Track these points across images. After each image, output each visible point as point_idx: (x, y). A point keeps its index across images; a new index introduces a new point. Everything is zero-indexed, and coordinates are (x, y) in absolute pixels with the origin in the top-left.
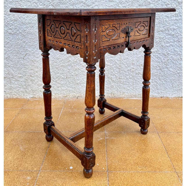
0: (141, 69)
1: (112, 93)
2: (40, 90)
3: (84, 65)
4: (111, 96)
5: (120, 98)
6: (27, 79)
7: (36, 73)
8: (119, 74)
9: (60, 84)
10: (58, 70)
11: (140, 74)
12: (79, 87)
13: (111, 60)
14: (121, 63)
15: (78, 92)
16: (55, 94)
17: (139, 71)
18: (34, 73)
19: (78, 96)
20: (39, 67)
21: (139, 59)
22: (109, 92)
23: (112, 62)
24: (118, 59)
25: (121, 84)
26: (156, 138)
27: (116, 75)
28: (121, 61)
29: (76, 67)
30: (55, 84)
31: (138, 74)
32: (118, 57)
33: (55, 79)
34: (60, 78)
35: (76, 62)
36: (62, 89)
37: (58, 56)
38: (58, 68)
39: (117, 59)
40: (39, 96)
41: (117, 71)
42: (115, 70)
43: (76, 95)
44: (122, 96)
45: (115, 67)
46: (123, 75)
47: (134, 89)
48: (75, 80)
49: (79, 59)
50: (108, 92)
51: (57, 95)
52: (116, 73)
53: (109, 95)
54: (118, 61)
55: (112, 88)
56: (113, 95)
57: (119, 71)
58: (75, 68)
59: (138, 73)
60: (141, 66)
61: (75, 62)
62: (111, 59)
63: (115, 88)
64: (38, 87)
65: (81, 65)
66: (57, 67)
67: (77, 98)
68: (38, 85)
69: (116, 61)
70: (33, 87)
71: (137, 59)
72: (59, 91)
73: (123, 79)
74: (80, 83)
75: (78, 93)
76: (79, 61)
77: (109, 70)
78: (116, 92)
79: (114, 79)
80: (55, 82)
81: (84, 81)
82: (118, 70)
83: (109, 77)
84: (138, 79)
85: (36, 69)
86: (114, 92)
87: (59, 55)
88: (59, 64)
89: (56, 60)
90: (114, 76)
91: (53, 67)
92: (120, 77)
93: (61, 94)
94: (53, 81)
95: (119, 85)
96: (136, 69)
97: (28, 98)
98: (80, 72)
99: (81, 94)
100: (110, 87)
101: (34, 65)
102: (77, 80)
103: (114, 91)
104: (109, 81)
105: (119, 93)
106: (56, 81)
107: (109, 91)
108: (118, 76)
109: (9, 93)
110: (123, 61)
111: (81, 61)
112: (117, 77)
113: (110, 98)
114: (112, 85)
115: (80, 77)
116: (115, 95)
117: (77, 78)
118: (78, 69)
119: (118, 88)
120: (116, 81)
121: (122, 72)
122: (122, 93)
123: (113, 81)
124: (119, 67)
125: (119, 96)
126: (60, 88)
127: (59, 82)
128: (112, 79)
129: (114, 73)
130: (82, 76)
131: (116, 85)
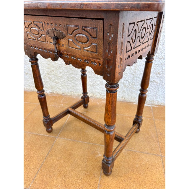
0: (157, 77)
2: (57, 87)
4: (122, 99)
5: (130, 102)
6: (46, 76)
7: (52, 72)
8: (132, 81)
10: (72, 71)
11: (155, 82)
12: (92, 88)
14: (136, 69)
16: (71, 92)
17: (155, 79)
18: (51, 71)
19: (91, 96)
20: (55, 67)
22: (120, 96)
26: (159, 164)
27: (130, 81)
28: (136, 67)
31: (153, 82)
33: (70, 79)
34: (74, 78)
40: (57, 92)
41: (131, 77)
44: (132, 100)
46: (137, 81)
51: (72, 93)
56: (123, 98)
59: (153, 81)
60: (157, 74)
63: (126, 92)
64: (55, 85)
68: (55, 83)
70: (51, 84)
71: (155, 67)
72: (74, 90)
78: (127, 96)
79: (127, 85)
81: (96, 83)
85: (52, 68)
86: (125, 96)
90: (127, 82)
92: (133, 83)
93: (76, 92)
94: (68, 80)
95: (131, 91)
97: (48, 92)
98: (93, 74)
101: (50, 64)
105: (130, 98)
106: (71, 81)
109: (32, 87)
110: (139, 67)
112: (130, 83)
113: (121, 101)
114: (123, 90)
115: (93, 79)
116: (125, 99)
117: (90, 80)
118: (91, 72)
119: (130, 93)
120: (129, 87)
121: (136, 78)
122: (133, 98)
123: (126, 86)
124: (133, 73)
125: (130, 100)
126: (74, 87)
127: (74, 82)
128: (125, 84)
129: (127, 78)
130: (95, 79)
131: (128, 90)
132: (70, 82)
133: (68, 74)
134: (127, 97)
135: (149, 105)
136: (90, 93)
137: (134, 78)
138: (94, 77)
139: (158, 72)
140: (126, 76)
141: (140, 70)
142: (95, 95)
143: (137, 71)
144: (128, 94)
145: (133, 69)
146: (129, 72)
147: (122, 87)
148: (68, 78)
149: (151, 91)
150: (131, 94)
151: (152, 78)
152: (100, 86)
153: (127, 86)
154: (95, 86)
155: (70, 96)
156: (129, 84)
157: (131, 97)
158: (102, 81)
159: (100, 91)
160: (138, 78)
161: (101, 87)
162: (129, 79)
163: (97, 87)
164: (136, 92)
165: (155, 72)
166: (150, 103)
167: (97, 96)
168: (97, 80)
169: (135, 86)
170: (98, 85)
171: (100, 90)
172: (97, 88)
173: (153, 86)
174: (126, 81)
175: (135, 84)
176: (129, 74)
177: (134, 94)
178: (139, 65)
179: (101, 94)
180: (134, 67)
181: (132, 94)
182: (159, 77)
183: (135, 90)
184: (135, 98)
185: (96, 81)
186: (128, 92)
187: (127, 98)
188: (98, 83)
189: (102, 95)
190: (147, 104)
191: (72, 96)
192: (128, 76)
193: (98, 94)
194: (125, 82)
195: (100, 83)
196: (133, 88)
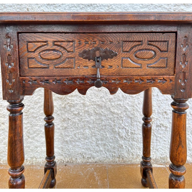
0: (164, 118)
1: (119, 156)
3: (77, 113)
4: (119, 161)
5: (132, 165)
8: (131, 127)
9: (39, 142)
10: (37, 120)
11: (163, 126)
12: (68, 146)
13: (118, 105)
14: (134, 110)
15: (68, 154)
16: (32, 158)
17: (162, 122)
19: (68, 162)
21: (162, 103)
22: (115, 155)
23: (121, 108)
24: (130, 103)
25: (134, 143)
27: (127, 128)
29: (64, 115)
30: (31, 143)
31: (160, 127)
32: (129, 100)
33: (31, 134)
34: (39, 133)
35: (65, 107)
36: (42, 149)
37: (36, 99)
38: (36, 117)
39: (128, 103)
41: (128, 122)
42: (125, 120)
43: (63, 159)
44: (135, 161)
45: (124, 115)
46: (138, 128)
47: (153, 149)
48: (62, 137)
49: (68, 103)
50: (113, 154)
51: (35, 159)
52: (127, 124)
53: (116, 158)
54: (129, 106)
55: (120, 148)
56: (121, 159)
57: (132, 122)
58: (62, 117)
59: (161, 124)
60: (164, 114)
61: (62, 108)
62: (119, 103)
63: (124, 148)
65: (72, 112)
66: (35, 115)
67: (66, 165)
69: (126, 106)
72: (37, 154)
73: (136, 134)
74: (70, 141)
75: (67, 156)
76: (70, 106)
77: (115, 120)
79: (124, 135)
80: (31, 139)
81: (76, 136)
82: (129, 120)
83: (116, 131)
84: (160, 134)
86: (123, 155)
87: (38, 97)
88: (38, 111)
89: (33, 105)
90: (124, 130)
91: (28, 115)
92: (132, 131)
93: (40, 158)
95: (132, 144)
96: (157, 119)
98: (70, 123)
99: (71, 159)
100: (117, 147)
102: (66, 136)
103: (122, 152)
104: (116, 137)
105: (131, 156)
106: (33, 138)
107: (115, 153)
108: (130, 130)
110: (137, 106)
111: (71, 106)
112: (128, 131)
113: (118, 165)
114: (120, 144)
115: (71, 131)
116: (124, 160)
117: (66, 134)
118: (67, 119)
119: (130, 149)
120: (127, 138)
121: (135, 123)
122: (135, 157)
123: (122, 137)
124: (131, 116)
125: (131, 161)
126: (39, 148)
127: (38, 139)
128: (120, 134)
129: (123, 125)
130: (73, 131)
131: (126, 144)
132: (31, 140)
133: (29, 127)
134: (127, 156)
135: (161, 165)
136: (66, 156)
137: (133, 124)
138: (72, 128)
139: (165, 111)
140: (121, 122)
141: (139, 110)
142: (74, 159)
143: (135, 113)
144: (127, 150)
145: (130, 110)
146: (124, 114)
147: (117, 138)
148: (29, 133)
149: (160, 140)
150: (132, 149)
151: (158, 120)
152: (82, 141)
153: (124, 137)
154: (74, 141)
155: (30, 166)
156: (127, 133)
157: (133, 155)
158: (86, 133)
159: (83, 150)
160: (138, 123)
161: (84, 144)
162: (125, 126)
163: (77, 143)
164: (138, 146)
165: (160, 111)
166: (162, 162)
167: (78, 160)
168: (78, 132)
169: (135, 136)
170: (80, 139)
171: (83, 148)
172: (77, 145)
173: (162, 132)
174: (123, 128)
175: (136, 132)
176: (124, 118)
177: (137, 149)
178: (137, 103)
179: (84, 156)
180: (131, 107)
181: (134, 150)
182: (167, 118)
183: (137, 142)
184: (139, 155)
185: (75, 134)
186: (126, 147)
187: (126, 158)
188: (79, 136)
189: (87, 157)
190: (159, 164)
191: (33, 166)
192: (124, 121)
193: (80, 156)
194: (120, 130)
195: (82, 136)
196: (133, 139)
